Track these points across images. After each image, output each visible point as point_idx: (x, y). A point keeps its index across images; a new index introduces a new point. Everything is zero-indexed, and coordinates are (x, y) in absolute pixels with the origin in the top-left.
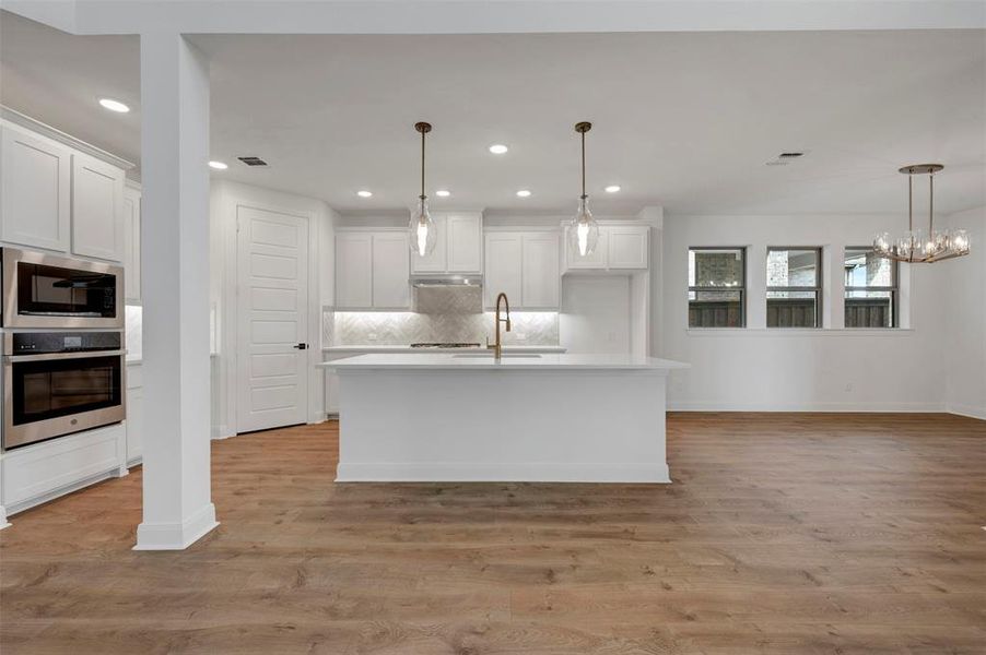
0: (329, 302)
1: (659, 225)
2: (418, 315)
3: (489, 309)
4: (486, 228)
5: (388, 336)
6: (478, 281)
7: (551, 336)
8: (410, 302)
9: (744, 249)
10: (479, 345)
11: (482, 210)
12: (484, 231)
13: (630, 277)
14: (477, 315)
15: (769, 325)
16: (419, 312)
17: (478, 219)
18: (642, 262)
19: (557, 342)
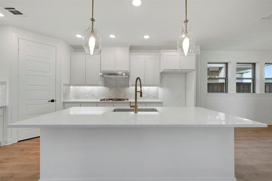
0: (68, 82)
1: (199, 53)
2: (105, 87)
3: (132, 85)
4: (131, 54)
5: (93, 96)
6: (128, 74)
7: (156, 96)
8: (101, 83)
9: (227, 64)
10: (128, 99)
11: (129, 46)
12: (130, 55)
13: (186, 74)
14: (127, 88)
15: (237, 92)
16: (104, 86)
17: (127, 49)
18: (193, 67)
19: (158, 98)
